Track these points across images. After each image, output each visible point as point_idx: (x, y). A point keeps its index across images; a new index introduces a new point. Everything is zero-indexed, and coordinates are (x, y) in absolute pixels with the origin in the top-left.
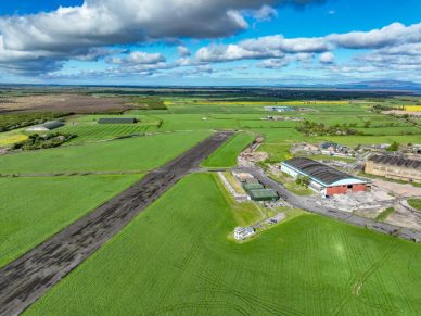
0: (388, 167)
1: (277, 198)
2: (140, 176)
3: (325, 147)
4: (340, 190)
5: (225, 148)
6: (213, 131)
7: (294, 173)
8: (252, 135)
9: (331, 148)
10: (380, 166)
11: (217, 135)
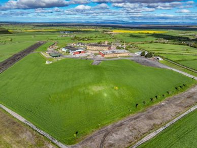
0: (93, 47)
1: (60, 56)
2: (11, 56)
3: (78, 44)
4: (77, 53)
5: (43, 46)
6: (37, 42)
7: (65, 50)
8: (54, 42)
9: (80, 44)
10: (90, 47)
11: (39, 43)
